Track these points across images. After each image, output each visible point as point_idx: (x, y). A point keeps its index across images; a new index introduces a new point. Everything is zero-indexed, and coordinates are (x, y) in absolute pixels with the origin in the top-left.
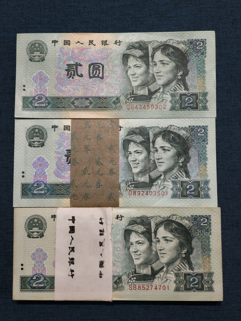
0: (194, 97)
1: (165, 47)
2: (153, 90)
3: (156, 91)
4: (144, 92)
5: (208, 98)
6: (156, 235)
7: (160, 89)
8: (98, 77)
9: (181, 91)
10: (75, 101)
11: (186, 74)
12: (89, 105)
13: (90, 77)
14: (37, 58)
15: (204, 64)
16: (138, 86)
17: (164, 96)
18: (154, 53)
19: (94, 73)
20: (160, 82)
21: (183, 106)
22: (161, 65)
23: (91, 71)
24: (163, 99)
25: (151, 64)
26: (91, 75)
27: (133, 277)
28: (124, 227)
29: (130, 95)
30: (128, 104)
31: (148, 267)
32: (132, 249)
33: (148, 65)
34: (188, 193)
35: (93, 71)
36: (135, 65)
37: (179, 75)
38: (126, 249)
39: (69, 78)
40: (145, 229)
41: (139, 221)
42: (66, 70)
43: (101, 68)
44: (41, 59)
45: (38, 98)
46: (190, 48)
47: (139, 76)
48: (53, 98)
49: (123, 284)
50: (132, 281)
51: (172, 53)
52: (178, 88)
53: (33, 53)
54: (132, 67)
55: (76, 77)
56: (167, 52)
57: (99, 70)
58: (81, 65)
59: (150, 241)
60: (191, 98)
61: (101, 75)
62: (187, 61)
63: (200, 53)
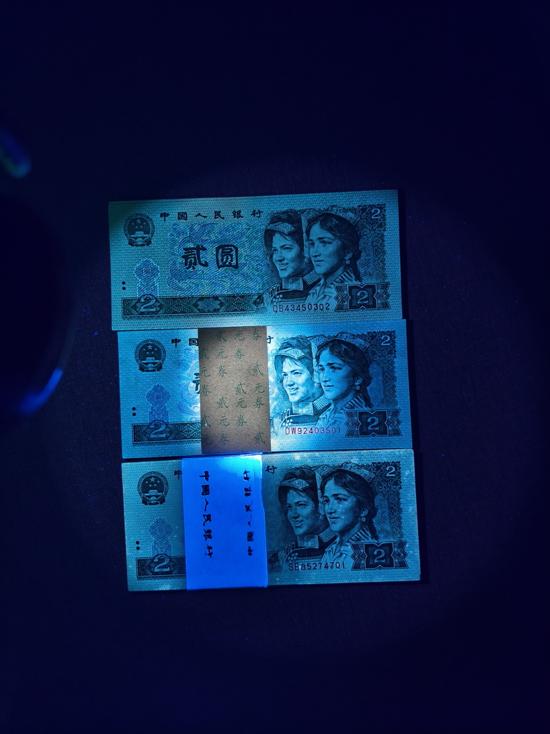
0: (370, 289)
1: (324, 218)
2: (310, 283)
3: (315, 284)
4: (297, 285)
5: (390, 291)
6: (323, 492)
7: (319, 280)
8: (230, 265)
9: (350, 282)
10: (199, 303)
11: (356, 257)
12: (219, 307)
13: (219, 267)
14: (140, 241)
15: (384, 241)
16: (289, 277)
17: (327, 290)
18: (310, 228)
19: (225, 260)
20: (320, 269)
21: (354, 305)
22: (321, 245)
23: (220, 258)
24: (325, 296)
25: (306, 243)
26: (220, 263)
27: (294, 552)
28: (278, 482)
29: (278, 291)
30: (275, 304)
31: (314, 537)
32: (290, 514)
33: (301, 245)
34: (369, 428)
35: (223, 257)
36: (283, 246)
37: (347, 258)
38: (283, 515)
39: (188, 268)
40: (307, 485)
41: (298, 473)
42: (183, 257)
43: (234, 253)
44: (145, 241)
45: (145, 299)
46: (361, 219)
47: (289, 262)
48: (167, 300)
49: (281, 562)
50: (292, 559)
51: (337, 226)
52: (347, 277)
53: (134, 234)
54: (279, 250)
55: (198, 267)
56: (329, 224)
57: (232, 256)
58: (204, 249)
59: (316, 501)
60: (365, 292)
61: (234, 262)
62: (359, 237)
63: (377, 226)
